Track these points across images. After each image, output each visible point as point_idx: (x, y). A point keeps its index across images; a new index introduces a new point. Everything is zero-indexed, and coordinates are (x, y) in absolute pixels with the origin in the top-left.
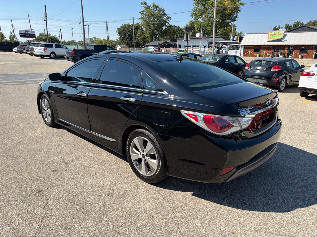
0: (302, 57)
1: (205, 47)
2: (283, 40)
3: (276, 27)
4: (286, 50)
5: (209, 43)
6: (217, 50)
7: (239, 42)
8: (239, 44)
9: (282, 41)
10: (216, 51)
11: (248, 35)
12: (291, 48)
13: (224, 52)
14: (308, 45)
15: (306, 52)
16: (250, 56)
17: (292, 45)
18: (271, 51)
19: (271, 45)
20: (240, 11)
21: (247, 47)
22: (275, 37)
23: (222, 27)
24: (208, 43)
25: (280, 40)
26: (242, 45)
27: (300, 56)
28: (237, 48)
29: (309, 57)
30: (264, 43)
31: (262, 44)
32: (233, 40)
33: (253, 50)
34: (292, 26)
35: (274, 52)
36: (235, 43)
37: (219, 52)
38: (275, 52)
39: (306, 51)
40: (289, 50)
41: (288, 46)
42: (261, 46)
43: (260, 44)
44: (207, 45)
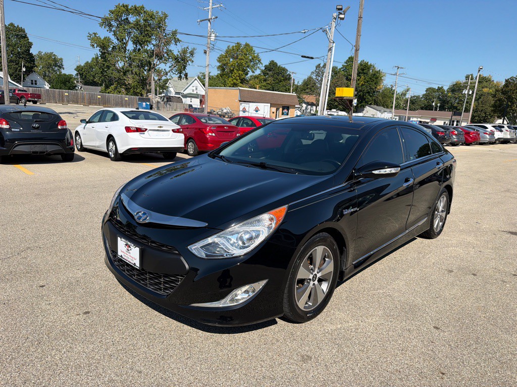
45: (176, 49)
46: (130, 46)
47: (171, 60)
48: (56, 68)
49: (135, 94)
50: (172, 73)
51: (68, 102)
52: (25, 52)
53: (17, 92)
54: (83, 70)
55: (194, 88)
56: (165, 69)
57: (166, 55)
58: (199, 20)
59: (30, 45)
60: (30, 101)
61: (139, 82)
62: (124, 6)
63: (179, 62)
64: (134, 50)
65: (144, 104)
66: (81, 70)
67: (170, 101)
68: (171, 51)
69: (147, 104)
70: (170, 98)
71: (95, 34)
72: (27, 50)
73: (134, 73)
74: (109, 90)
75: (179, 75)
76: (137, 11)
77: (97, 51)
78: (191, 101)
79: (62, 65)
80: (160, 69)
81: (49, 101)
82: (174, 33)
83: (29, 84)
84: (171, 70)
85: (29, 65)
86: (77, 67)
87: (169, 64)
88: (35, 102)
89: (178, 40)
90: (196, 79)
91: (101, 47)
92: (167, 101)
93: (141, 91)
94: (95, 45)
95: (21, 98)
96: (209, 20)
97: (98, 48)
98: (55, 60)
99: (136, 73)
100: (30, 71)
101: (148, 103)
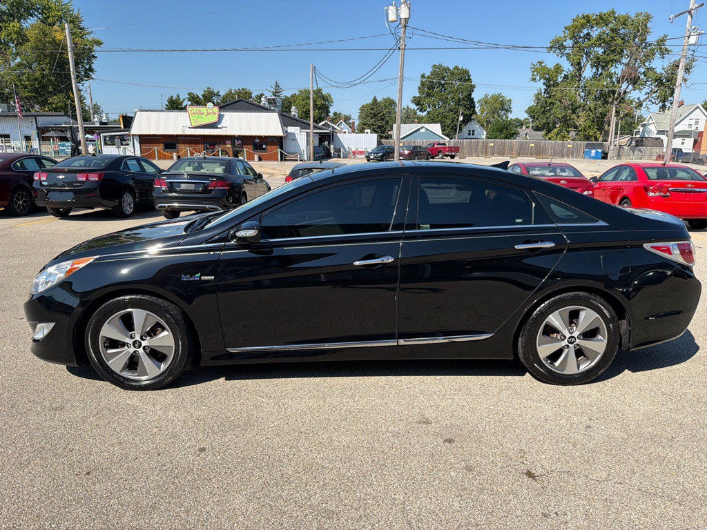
0: (260, 159)
1: (28, 138)
2: (219, 126)
3: (172, 97)
4: (229, 146)
5: (38, 128)
6: (72, 147)
7: (122, 127)
8: (128, 133)
9: (217, 128)
10: (70, 148)
11: (143, 112)
12: (237, 142)
13: (91, 149)
14: (265, 137)
15: (264, 149)
16: (159, 159)
17: (238, 136)
18: (201, 147)
19: (198, 136)
20: (96, 57)
21: (145, 140)
22: (203, 120)
23: (61, 91)
24: (35, 127)
25: (213, 126)
26: (135, 135)
27: (256, 157)
28: (123, 140)
29: (272, 158)
30: (183, 131)
31: (180, 133)
32: (102, 123)
33: (162, 146)
34: (201, 97)
35: (207, 148)
36: (115, 129)
37: (78, 149)
38: (209, 149)
39: (264, 147)
40: (233, 144)
41: (232, 138)
42: (177, 136)
43: (175, 133)
44: (33, 133)
45: (659, 65)
46: (588, 72)
47: (650, 83)
48: (503, 112)
49: (587, 138)
50: (649, 103)
51: (492, 154)
52: (466, 97)
53: (436, 146)
54: (536, 111)
55: (693, 122)
56: (638, 98)
57: (642, 76)
58: (672, 16)
59: (472, 88)
60: (447, 156)
61: (593, 121)
62: (584, 18)
63: (663, 84)
64: (595, 76)
65: (593, 151)
66: (533, 112)
67: (642, 146)
68: (652, 69)
69: (597, 152)
70: (642, 141)
71: (540, 63)
72: (468, 95)
73: (588, 109)
74: (550, 135)
75: (661, 104)
76: (602, 20)
77: (540, 85)
78: (683, 143)
79: (510, 108)
80: (631, 99)
81: (470, 155)
82: (661, 42)
83: (466, 135)
84: (648, 98)
85: (468, 112)
86: (529, 108)
87: (646, 90)
88: (453, 157)
89: (666, 50)
90: (698, 107)
91: (545, 79)
92: (637, 146)
93: (595, 133)
94: (538, 78)
95: (439, 152)
96: (689, 12)
97: (542, 81)
98: (502, 103)
99: (590, 109)
100: (468, 119)
101: (600, 151)
